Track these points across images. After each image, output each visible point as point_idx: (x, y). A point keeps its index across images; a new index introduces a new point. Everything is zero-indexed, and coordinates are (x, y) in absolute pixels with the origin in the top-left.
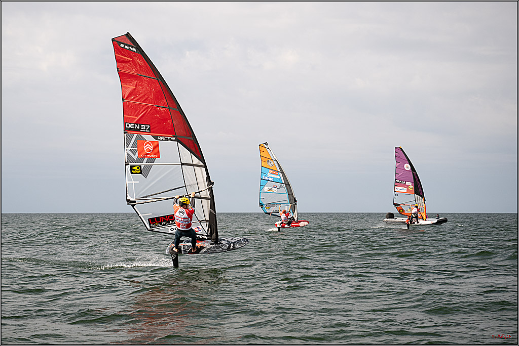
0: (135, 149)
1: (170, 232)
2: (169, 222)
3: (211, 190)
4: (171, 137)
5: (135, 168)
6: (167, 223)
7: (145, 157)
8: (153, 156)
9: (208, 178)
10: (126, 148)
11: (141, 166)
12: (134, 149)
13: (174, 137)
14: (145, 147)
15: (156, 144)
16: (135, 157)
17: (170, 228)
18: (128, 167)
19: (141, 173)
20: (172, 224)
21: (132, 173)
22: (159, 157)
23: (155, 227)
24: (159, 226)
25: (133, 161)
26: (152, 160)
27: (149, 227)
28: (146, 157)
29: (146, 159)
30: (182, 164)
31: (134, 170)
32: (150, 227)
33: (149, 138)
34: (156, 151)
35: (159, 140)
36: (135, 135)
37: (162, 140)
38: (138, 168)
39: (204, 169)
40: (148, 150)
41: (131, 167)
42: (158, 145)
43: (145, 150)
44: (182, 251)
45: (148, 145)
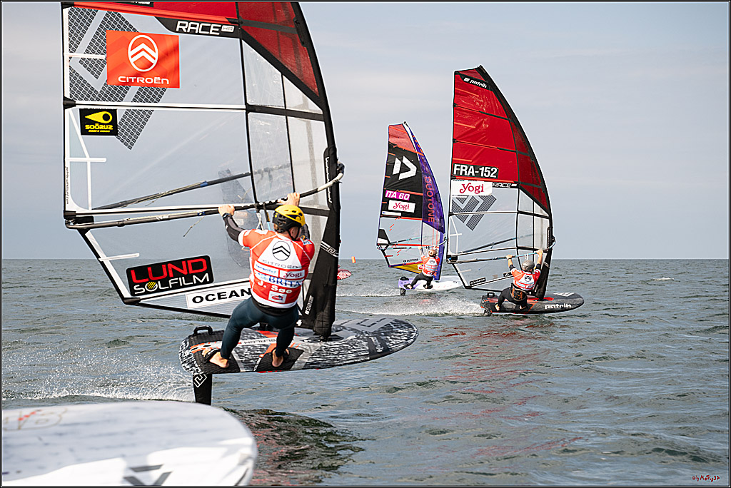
0: (99, 57)
1: (191, 306)
2: (189, 279)
3: (334, 191)
4: (223, 23)
5: (97, 117)
6: (182, 280)
7: (130, 83)
8: (156, 80)
9: (331, 152)
10: (67, 54)
11: (114, 112)
12: (93, 56)
13: (231, 23)
14: (130, 53)
15: (169, 44)
16: (98, 83)
17: (190, 296)
18: (73, 115)
19: (114, 132)
20: (198, 283)
21: (84, 132)
22: (177, 86)
23: (146, 293)
24: (159, 290)
25: (91, 93)
26: (152, 93)
27: (127, 294)
28: (135, 83)
29: (133, 90)
30: (250, 109)
31: (93, 123)
32: (132, 292)
33: (147, 24)
34: (168, 65)
35: (181, 31)
36: (101, 14)
37: (193, 32)
38: (106, 117)
39: (320, 126)
40: (141, 63)
41: (84, 113)
42: (176, 49)
43: (132, 60)
44: (241, 365)
45: (143, 46)
